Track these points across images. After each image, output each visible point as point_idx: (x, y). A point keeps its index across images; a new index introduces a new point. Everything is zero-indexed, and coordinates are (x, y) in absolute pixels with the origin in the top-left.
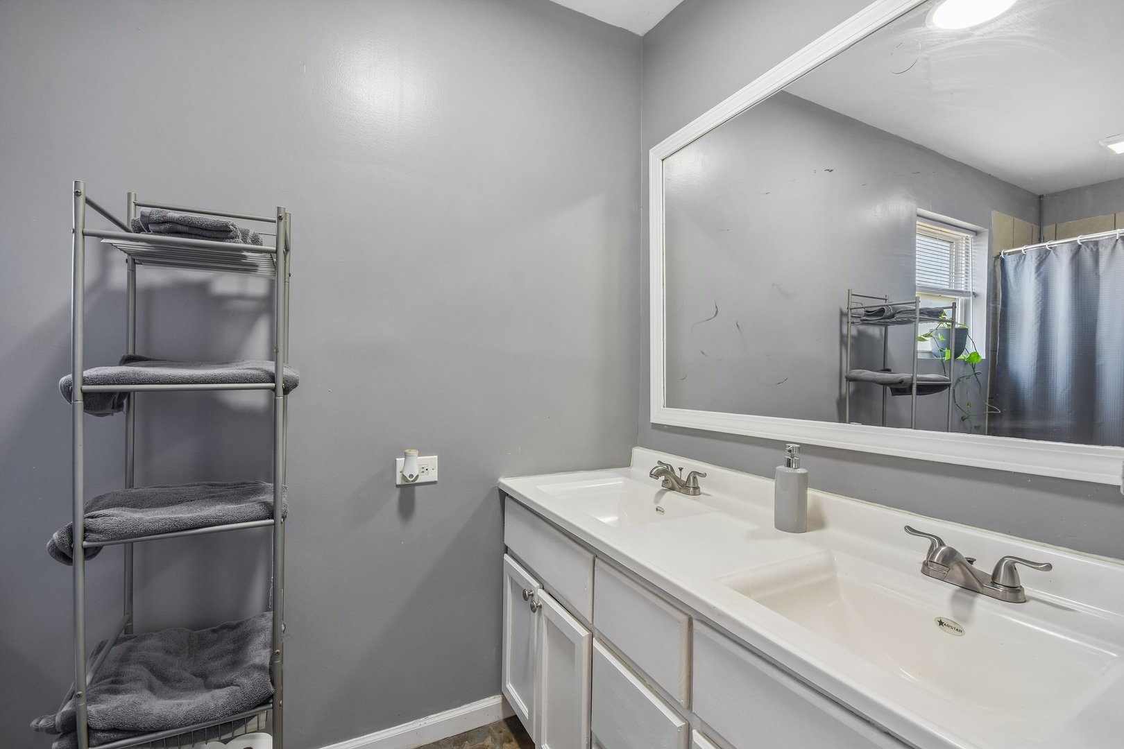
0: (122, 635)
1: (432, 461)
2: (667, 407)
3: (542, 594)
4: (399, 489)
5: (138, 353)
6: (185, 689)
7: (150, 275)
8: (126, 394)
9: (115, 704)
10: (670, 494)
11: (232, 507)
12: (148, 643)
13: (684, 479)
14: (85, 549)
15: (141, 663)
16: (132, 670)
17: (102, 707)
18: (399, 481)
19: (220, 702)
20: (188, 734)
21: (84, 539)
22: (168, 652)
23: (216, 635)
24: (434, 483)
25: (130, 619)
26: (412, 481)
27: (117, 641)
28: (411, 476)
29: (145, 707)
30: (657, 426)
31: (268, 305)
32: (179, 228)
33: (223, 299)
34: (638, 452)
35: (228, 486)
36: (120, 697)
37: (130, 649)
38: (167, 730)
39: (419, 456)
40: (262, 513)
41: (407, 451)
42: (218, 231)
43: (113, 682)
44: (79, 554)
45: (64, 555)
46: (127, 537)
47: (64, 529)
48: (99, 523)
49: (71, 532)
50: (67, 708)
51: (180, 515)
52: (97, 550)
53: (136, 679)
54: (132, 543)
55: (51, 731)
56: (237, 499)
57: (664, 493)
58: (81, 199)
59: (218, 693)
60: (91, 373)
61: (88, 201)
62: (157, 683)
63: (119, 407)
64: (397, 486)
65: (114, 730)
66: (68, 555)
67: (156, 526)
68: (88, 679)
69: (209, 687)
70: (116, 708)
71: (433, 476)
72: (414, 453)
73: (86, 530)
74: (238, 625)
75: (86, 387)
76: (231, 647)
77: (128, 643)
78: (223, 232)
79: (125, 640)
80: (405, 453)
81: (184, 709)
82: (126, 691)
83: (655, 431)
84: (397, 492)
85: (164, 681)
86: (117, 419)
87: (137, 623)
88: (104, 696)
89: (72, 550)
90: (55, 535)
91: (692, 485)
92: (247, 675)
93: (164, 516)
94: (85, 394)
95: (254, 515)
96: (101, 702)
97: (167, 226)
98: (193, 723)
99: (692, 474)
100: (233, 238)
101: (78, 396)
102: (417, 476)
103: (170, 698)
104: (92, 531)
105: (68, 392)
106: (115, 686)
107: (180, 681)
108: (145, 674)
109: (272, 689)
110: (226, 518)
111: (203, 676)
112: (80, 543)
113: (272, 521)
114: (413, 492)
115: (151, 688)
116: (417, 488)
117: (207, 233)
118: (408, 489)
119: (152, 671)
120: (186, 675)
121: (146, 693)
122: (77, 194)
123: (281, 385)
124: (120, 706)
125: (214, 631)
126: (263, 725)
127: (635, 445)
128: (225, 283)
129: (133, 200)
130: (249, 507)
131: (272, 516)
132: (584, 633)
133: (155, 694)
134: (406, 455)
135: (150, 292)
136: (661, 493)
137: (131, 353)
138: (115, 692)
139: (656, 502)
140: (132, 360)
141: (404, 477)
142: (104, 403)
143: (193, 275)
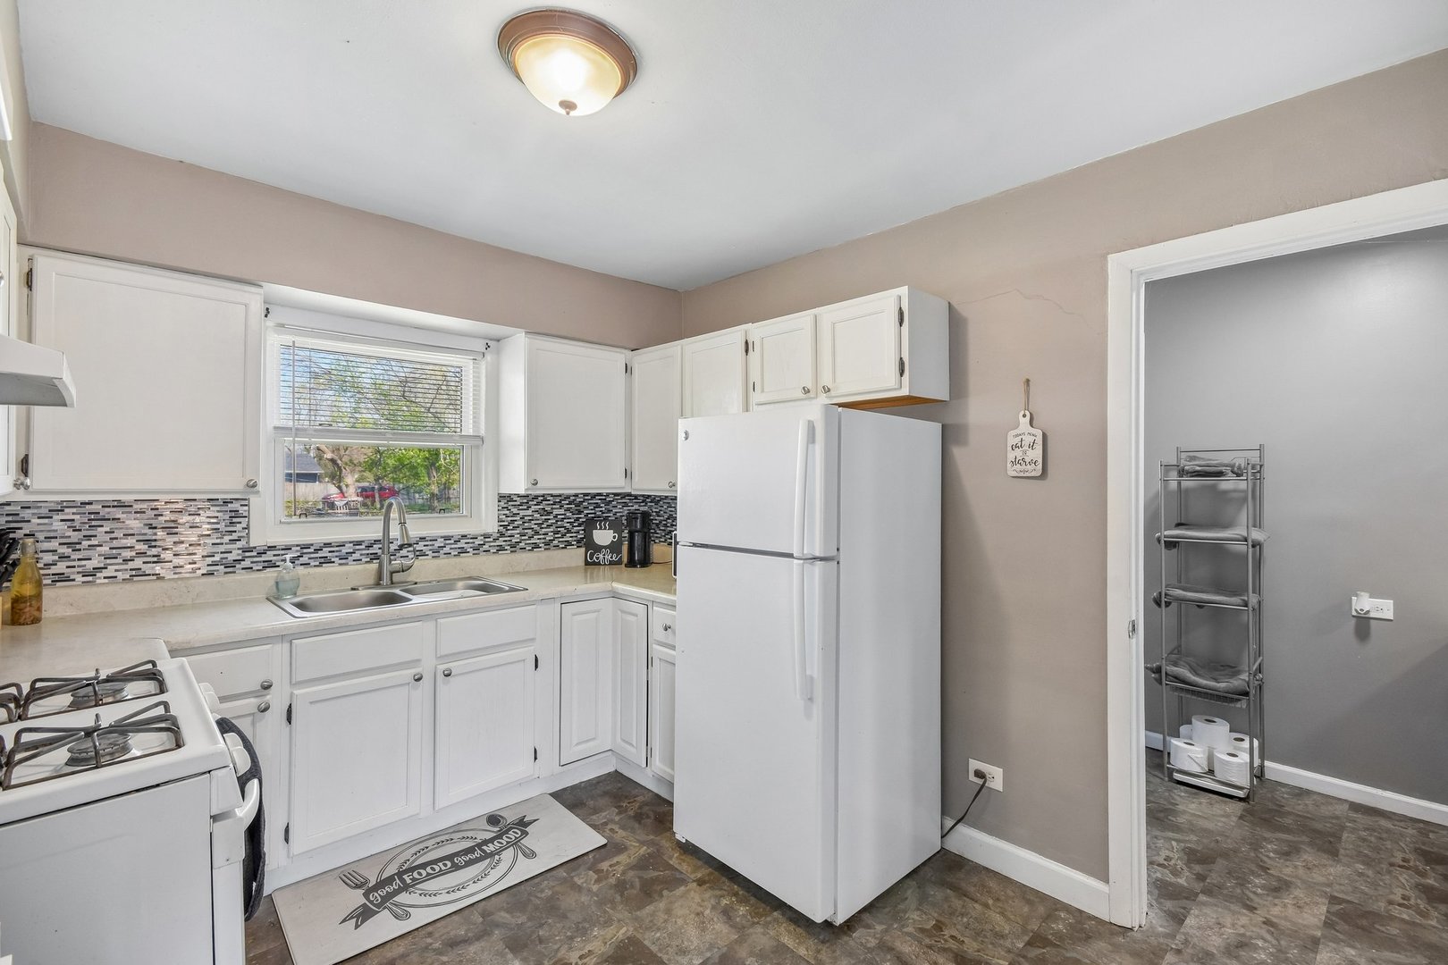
0: (1176, 651)
1: (1387, 603)
4: (1355, 619)
5: (1183, 522)
8: (1178, 542)
9: (1176, 670)
11: (1227, 597)
14: (1166, 602)
16: (1182, 661)
18: (1354, 613)
19: (1223, 686)
20: (1206, 694)
21: (1165, 598)
22: (1198, 664)
24: (1391, 620)
25: (1180, 647)
26: (1365, 615)
28: (1363, 611)
33: (1225, 492)
38: (1199, 687)
39: (1371, 598)
40: (1242, 605)
41: (1360, 593)
43: (1175, 663)
44: (1163, 604)
45: (1158, 603)
46: (1180, 600)
48: (1170, 592)
49: (1160, 593)
50: (1159, 663)
52: (1170, 603)
53: (1186, 665)
55: (1152, 669)
56: (1230, 595)
60: (1167, 533)
63: (1175, 547)
64: (1354, 616)
65: (1176, 678)
67: (1192, 598)
71: (1390, 615)
72: (1365, 595)
73: (1166, 595)
75: (1165, 539)
77: (1179, 656)
79: (1177, 654)
80: (1357, 593)
81: (1205, 683)
82: (1182, 668)
84: (1353, 621)
86: (1174, 551)
89: (1161, 601)
90: (1155, 595)
94: (1165, 543)
95: (1238, 604)
98: (1209, 690)
101: (1163, 543)
102: (1370, 612)
103: (1200, 679)
104: (1168, 595)
105: (1159, 541)
109: (1248, 689)
111: (1216, 675)
112: (1163, 599)
113: (1246, 609)
114: (1369, 623)
115: (1191, 671)
116: (1372, 621)
118: (1363, 624)
119: (1191, 667)
123: (1250, 543)
124: (1178, 671)
129: (1179, 450)
130: (1237, 601)
131: (1246, 606)
133: (1193, 675)
134: (1357, 595)
135: (1187, 490)
137: (1180, 523)
140: (1179, 525)
141: (1356, 610)
142: (1170, 545)
143: (1209, 481)
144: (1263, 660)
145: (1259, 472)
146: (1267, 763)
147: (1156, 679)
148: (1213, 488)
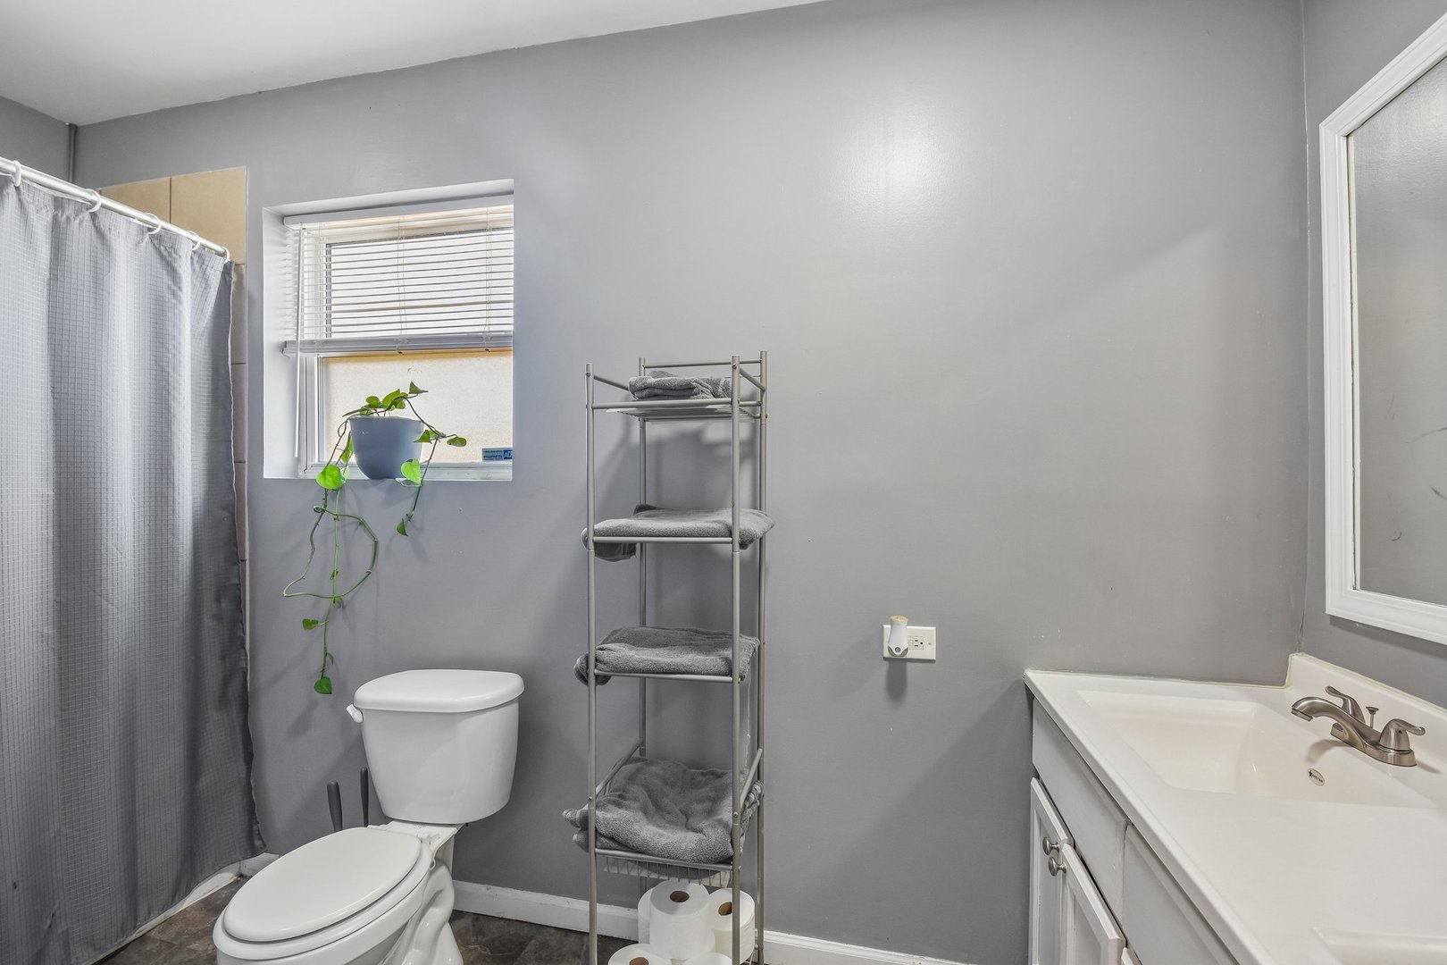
0: (637, 754)
1: (929, 633)
2: (1362, 588)
3: (1067, 850)
4: (887, 663)
5: (649, 503)
6: (671, 822)
7: (657, 430)
9: (616, 816)
10: (1340, 753)
11: (701, 657)
12: (653, 768)
13: (1379, 728)
14: (596, 676)
15: (643, 785)
16: (636, 790)
17: (608, 815)
18: (886, 654)
19: (691, 846)
20: (664, 866)
21: (596, 666)
22: (666, 783)
23: (704, 779)
24: (932, 661)
25: (643, 743)
26: (900, 656)
27: (628, 761)
28: (898, 649)
29: (636, 827)
30: (1337, 621)
31: (753, 450)
32: (657, 391)
33: (714, 446)
34: (1300, 663)
35: (709, 634)
36: (621, 811)
37: (638, 771)
38: (652, 855)
39: (908, 625)
40: (724, 669)
41: (893, 618)
42: (684, 389)
43: (620, 796)
44: (592, 680)
45: (583, 677)
46: (620, 670)
47: (583, 656)
48: (604, 655)
49: (587, 658)
50: (586, 808)
51: (659, 659)
52: (607, 679)
53: (635, 799)
54: (645, 678)
55: (573, 823)
56: (707, 650)
57: (1328, 748)
58: (591, 378)
59: (693, 836)
61: (595, 378)
62: (651, 808)
63: (630, 552)
64: (885, 659)
65: (612, 839)
66: (585, 675)
67: (641, 666)
68: (598, 789)
69: (689, 828)
70: (616, 820)
71: (929, 652)
72: (902, 621)
73: (597, 660)
74: (720, 776)
75: (596, 538)
76: (712, 794)
77: (639, 764)
78: (687, 390)
79: (637, 760)
80: (891, 620)
81: (663, 841)
82: (628, 808)
83: (1337, 631)
84: (885, 665)
85: (656, 809)
86: (629, 565)
87: (649, 747)
88: (611, 807)
89: (588, 674)
90: (578, 660)
91: (1393, 744)
92: (713, 827)
93: (649, 658)
94: (596, 544)
95: (715, 670)
96: (608, 811)
97: (647, 391)
98: (668, 857)
99: (1394, 724)
100: (696, 394)
101: (591, 546)
102: (906, 650)
103: (658, 826)
104: (600, 662)
105: (586, 542)
106: (621, 800)
107: (669, 813)
108: (643, 795)
109: (731, 850)
110: (693, 669)
111: (687, 814)
112: (593, 671)
113: (729, 679)
114: (904, 668)
115: (645, 811)
116: (908, 664)
117: (676, 393)
118: (898, 664)
119: (650, 796)
120: (675, 809)
121: (640, 814)
122: (588, 375)
123: (737, 539)
124: (619, 820)
125: (704, 774)
126: (726, 883)
127: (1297, 649)
128: (715, 431)
129: (642, 364)
130: (712, 661)
131: (730, 673)
132: (1112, 933)
133: (647, 818)
134: (892, 623)
135: (660, 444)
136: (1322, 746)
137: (642, 503)
138: (619, 805)
139: (1310, 760)
140: (642, 509)
141: (890, 650)
142: (609, 550)
143: (690, 426)
144: (762, 755)
145: (760, 404)
146: (770, 936)
147: (579, 844)
148: (696, 437)
